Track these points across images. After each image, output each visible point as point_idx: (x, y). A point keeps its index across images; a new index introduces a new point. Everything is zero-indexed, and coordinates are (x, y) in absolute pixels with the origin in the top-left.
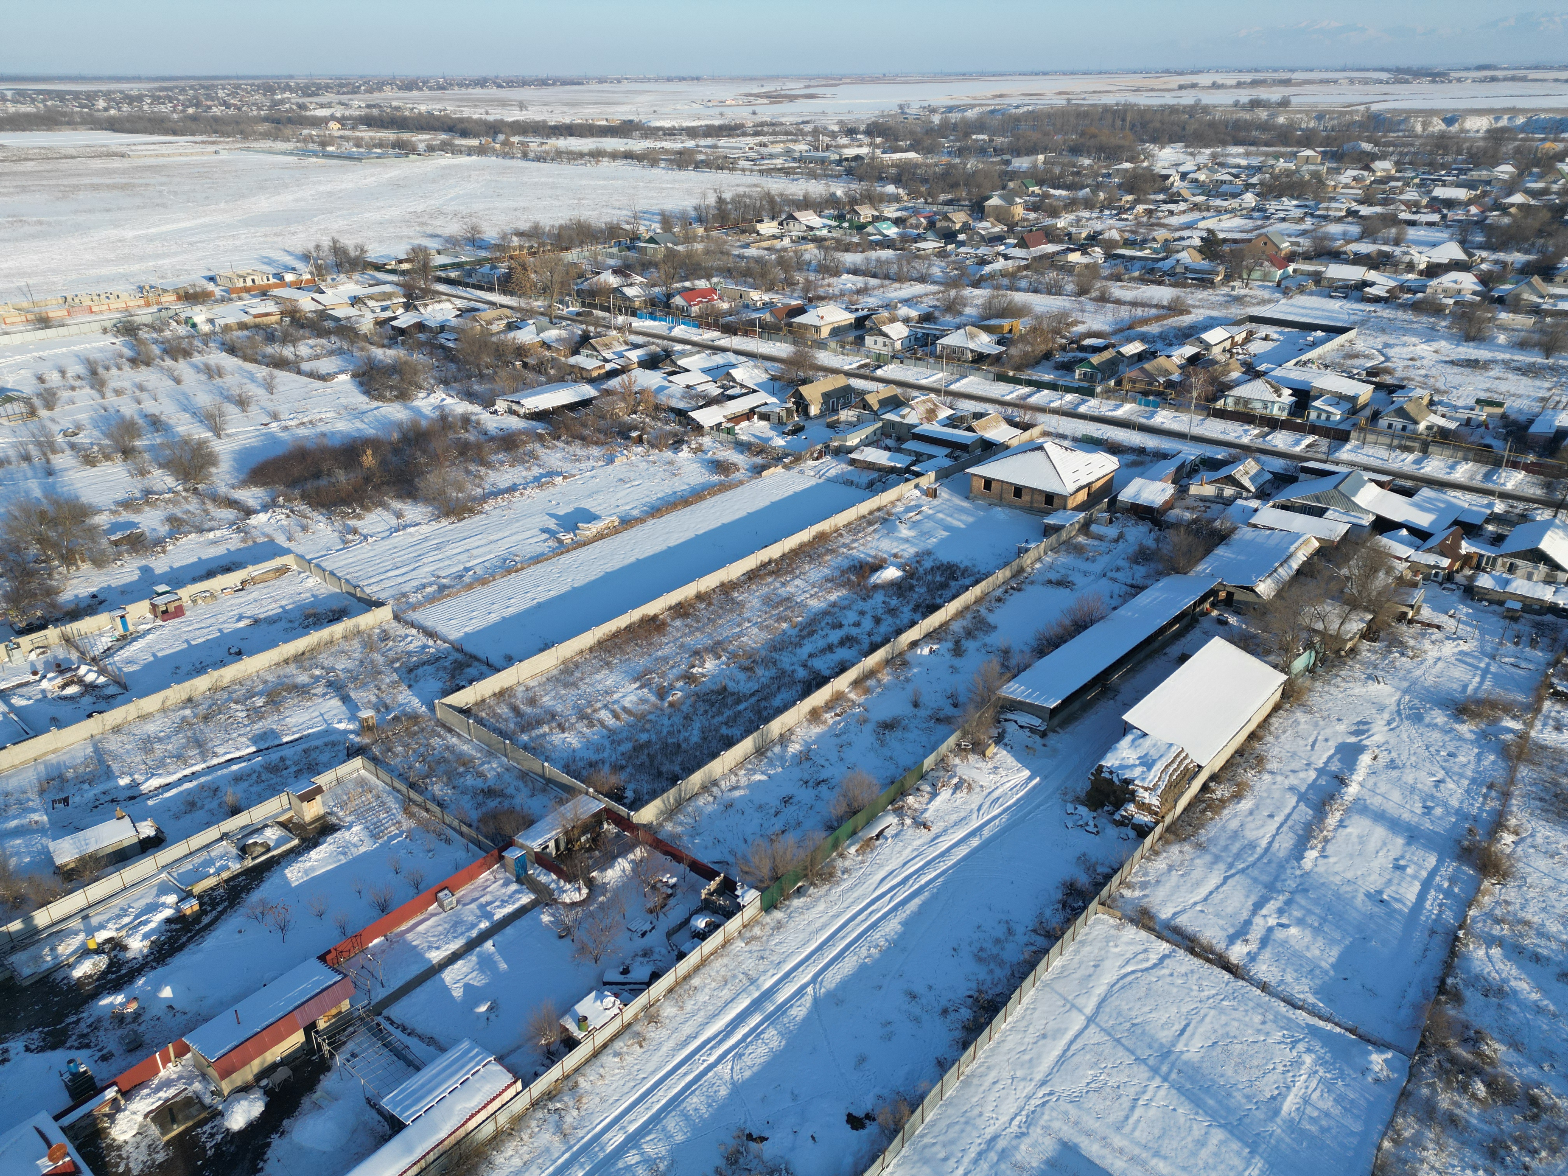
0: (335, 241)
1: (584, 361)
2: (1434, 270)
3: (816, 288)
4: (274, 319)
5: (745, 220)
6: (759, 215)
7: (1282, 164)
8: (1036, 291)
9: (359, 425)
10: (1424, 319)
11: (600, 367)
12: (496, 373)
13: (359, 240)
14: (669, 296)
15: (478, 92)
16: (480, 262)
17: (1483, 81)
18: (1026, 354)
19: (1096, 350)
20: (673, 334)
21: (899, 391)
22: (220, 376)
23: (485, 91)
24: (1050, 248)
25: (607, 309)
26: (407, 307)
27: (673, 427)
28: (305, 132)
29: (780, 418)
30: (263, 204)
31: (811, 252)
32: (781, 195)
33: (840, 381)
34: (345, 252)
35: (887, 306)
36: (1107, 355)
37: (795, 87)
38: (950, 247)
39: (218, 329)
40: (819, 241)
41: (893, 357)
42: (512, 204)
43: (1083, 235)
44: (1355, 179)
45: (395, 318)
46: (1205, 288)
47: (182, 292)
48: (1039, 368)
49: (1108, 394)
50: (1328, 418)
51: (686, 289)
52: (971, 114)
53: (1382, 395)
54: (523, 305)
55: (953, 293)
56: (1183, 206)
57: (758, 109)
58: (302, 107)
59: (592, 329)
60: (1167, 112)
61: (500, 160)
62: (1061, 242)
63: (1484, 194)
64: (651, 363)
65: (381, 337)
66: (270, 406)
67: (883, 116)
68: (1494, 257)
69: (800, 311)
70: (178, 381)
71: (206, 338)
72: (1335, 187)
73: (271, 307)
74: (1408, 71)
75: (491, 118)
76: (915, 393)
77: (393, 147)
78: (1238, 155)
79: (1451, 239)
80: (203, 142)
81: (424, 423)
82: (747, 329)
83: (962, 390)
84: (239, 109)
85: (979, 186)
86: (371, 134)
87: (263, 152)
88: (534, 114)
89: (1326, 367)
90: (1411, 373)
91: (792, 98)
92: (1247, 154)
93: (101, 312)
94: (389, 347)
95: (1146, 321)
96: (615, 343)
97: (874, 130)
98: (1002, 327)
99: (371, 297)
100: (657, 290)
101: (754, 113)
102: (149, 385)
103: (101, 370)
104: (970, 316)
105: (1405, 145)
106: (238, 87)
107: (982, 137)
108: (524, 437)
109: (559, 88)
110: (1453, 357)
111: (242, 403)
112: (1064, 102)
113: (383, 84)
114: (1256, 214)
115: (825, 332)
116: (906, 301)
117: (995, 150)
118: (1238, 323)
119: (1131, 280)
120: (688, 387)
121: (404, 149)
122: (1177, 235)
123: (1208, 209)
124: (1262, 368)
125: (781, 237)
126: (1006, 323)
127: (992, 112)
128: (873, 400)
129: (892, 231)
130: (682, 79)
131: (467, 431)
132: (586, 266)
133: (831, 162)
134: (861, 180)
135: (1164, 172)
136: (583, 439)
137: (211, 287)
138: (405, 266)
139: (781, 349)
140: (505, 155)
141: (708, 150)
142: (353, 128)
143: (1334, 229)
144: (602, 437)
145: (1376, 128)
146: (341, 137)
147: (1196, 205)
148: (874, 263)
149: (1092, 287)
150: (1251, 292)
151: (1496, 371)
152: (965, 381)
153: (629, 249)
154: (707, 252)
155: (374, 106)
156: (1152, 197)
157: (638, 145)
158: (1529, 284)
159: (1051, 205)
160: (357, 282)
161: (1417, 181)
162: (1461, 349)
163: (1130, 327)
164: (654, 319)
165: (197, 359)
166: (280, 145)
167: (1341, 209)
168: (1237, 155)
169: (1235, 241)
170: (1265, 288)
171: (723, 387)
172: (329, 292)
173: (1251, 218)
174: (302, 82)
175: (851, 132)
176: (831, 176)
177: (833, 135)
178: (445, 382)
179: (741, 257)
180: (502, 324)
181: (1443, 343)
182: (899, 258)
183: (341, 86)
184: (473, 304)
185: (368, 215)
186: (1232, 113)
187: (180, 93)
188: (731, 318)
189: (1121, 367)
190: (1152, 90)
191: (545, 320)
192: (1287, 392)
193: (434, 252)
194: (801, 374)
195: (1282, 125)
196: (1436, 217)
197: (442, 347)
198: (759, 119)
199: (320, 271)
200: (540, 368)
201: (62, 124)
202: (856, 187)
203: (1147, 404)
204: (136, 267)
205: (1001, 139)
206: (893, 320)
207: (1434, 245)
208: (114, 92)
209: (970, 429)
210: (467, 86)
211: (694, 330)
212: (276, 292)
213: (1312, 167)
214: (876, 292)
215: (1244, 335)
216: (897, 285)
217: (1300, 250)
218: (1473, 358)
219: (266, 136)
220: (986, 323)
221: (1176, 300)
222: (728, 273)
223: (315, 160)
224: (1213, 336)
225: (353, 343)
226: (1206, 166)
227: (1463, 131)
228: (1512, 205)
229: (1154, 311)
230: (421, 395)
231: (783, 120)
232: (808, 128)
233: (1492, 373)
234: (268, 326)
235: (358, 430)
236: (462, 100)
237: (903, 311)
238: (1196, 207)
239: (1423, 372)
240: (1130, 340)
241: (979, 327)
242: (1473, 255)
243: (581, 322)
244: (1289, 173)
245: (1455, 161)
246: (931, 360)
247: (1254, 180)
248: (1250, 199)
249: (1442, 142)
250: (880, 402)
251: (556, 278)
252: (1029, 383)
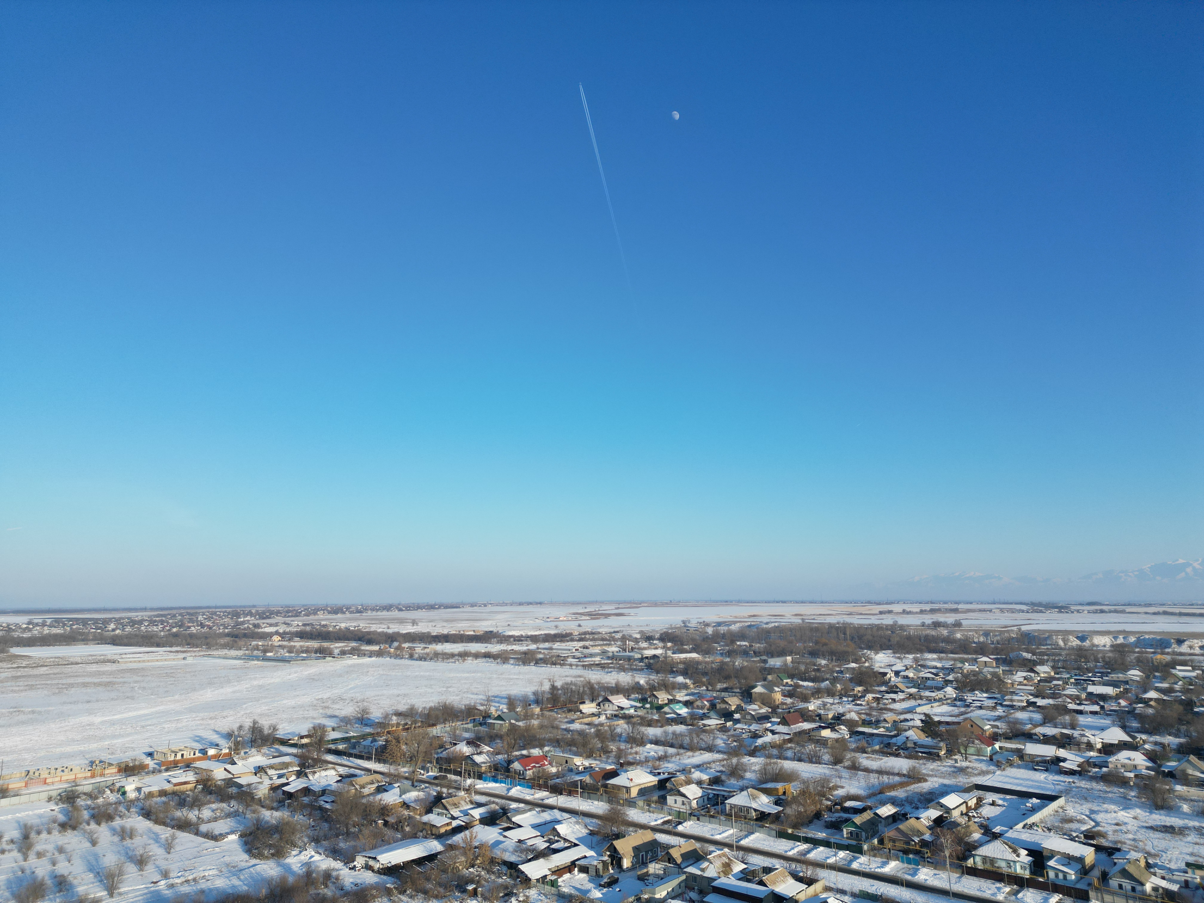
0: (255, 722)
1: (436, 819)
2: (1109, 749)
3: (626, 755)
4: (189, 786)
5: (571, 702)
6: (582, 698)
7: (967, 667)
8: (800, 760)
9: (236, 882)
10: (1116, 789)
11: (448, 824)
12: (360, 831)
13: (273, 721)
14: (509, 762)
15: (385, 614)
16: (364, 737)
17: (1095, 612)
18: (800, 813)
19: (857, 811)
20: (510, 794)
21: (697, 845)
22: (131, 838)
23: (390, 613)
24: (806, 726)
25: (459, 774)
26: (299, 774)
27: (505, 879)
28: (254, 643)
29: (597, 870)
30: (209, 695)
31: (622, 726)
32: (599, 683)
33: (647, 836)
34: (261, 731)
35: (683, 771)
36: (867, 816)
37: (609, 608)
38: (729, 724)
39: (142, 796)
40: (627, 718)
41: (691, 814)
42: (396, 692)
43: (830, 716)
44: (1025, 678)
45: (287, 784)
46: (934, 760)
47: (123, 766)
48: (812, 826)
49: (874, 852)
50: (1065, 878)
51: (523, 756)
52: (733, 627)
53: (1103, 856)
54: (392, 771)
55: (734, 761)
56: (901, 696)
57: (581, 623)
58: (256, 626)
59: (445, 790)
60: (875, 629)
61: (393, 660)
62: (814, 721)
63: (1126, 691)
64: (490, 820)
65: (272, 801)
66: (163, 864)
67: (672, 628)
68: (1152, 739)
69: (614, 774)
70: (94, 843)
71: (130, 804)
72: (1012, 684)
73: (190, 777)
74: (1040, 604)
75: (390, 631)
76: (712, 848)
77: (316, 652)
78: (934, 660)
79: (1114, 725)
80: (177, 652)
81: (291, 879)
82: (570, 789)
83: (751, 845)
84: (210, 628)
85: (746, 678)
86: (302, 644)
87: (219, 657)
88: (422, 628)
89: (1049, 830)
90: (1121, 837)
91: (607, 616)
92: (940, 659)
93: (53, 783)
94: (277, 809)
95: (893, 787)
96: (463, 803)
97: (665, 638)
98: (777, 790)
99: (271, 767)
100: (500, 757)
101: (580, 626)
102: (68, 848)
103: (33, 835)
104: (750, 780)
105: (1054, 654)
106: (215, 613)
107: (744, 643)
108: (374, 892)
109: (442, 611)
110: (1151, 823)
111: (141, 862)
112: (800, 621)
113: (318, 610)
114: (958, 703)
115: (634, 792)
116: (698, 767)
117: (755, 653)
118: (967, 790)
119: (874, 752)
120: (520, 841)
121: (323, 653)
122: (902, 717)
123: (921, 698)
124: (997, 829)
125: (598, 715)
126: (780, 786)
127: (749, 626)
128: (676, 854)
129: (684, 711)
130: (531, 603)
131: (326, 886)
132: (446, 739)
133: (635, 660)
134: (658, 672)
135: (882, 670)
136: (425, 892)
137: (148, 761)
138: (305, 741)
139: (598, 806)
140: (397, 656)
141: (546, 651)
142: (290, 640)
143: (1021, 715)
144: (441, 890)
145: (1030, 643)
146: (280, 646)
147: (911, 695)
148: (671, 736)
149: (844, 758)
150: (971, 765)
151: (1192, 837)
152: (752, 837)
153: (481, 724)
154: (541, 727)
155: (308, 625)
156: (877, 688)
157: (495, 648)
158: (1188, 761)
159: (802, 693)
160: (264, 755)
161: (1072, 680)
162: (1154, 816)
163: (881, 792)
164: (496, 781)
165: (117, 823)
166: (233, 653)
167: (1022, 701)
168: (932, 659)
169: (948, 723)
170: (981, 761)
171: (549, 841)
172: (240, 763)
173: (955, 706)
174: (261, 609)
175: (649, 638)
176: (636, 670)
177: (636, 641)
178: (316, 840)
179: (567, 730)
180: (373, 787)
181: (1138, 811)
182: (690, 732)
183: (288, 612)
184: (352, 771)
185: (285, 702)
186: (922, 630)
187: (171, 619)
188: (558, 781)
189: (881, 827)
190: (861, 614)
191: (408, 783)
192: (1023, 852)
193: (330, 729)
194: (615, 829)
195: (960, 639)
196: (1096, 708)
197: (321, 808)
198: (582, 630)
199: (237, 747)
200: (397, 826)
201: (78, 640)
202: (655, 678)
203: (909, 862)
204: (94, 746)
205: (758, 645)
206: (689, 782)
207: (1103, 729)
208: (123, 619)
209: (761, 883)
210: (377, 610)
211: (528, 791)
212: (198, 764)
213: (991, 670)
214: (673, 759)
215: (974, 801)
216: (690, 753)
217: (1000, 731)
218: (1168, 824)
219: (225, 646)
220: (764, 786)
221: (913, 769)
222: (557, 743)
223: (256, 662)
224: (951, 801)
225: (248, 806)
226: (911, 667)
227: (1094, 645)
228: (1151, 699)
229: (897, 779)
230: (294, 853)
231: (600, 630)
232: (618, 636)
233: (1189, 839)
234: (183, 793)
235: (234, 886)
236: (372, 619)
237: (697, 775)
238: (911, 696)
239: (1131, 836)
240: (883, 803)
241: (758, 789)
242: (1136, 738)
243: (437, 785)
244: (975, 674)
245: (1096, 666)
246: (723, 818)
247: (950, 678)
248: (950, 691)
249: (1081, 653)
250: (683, 856)
251: (422, 749)
252: (806, 840)
